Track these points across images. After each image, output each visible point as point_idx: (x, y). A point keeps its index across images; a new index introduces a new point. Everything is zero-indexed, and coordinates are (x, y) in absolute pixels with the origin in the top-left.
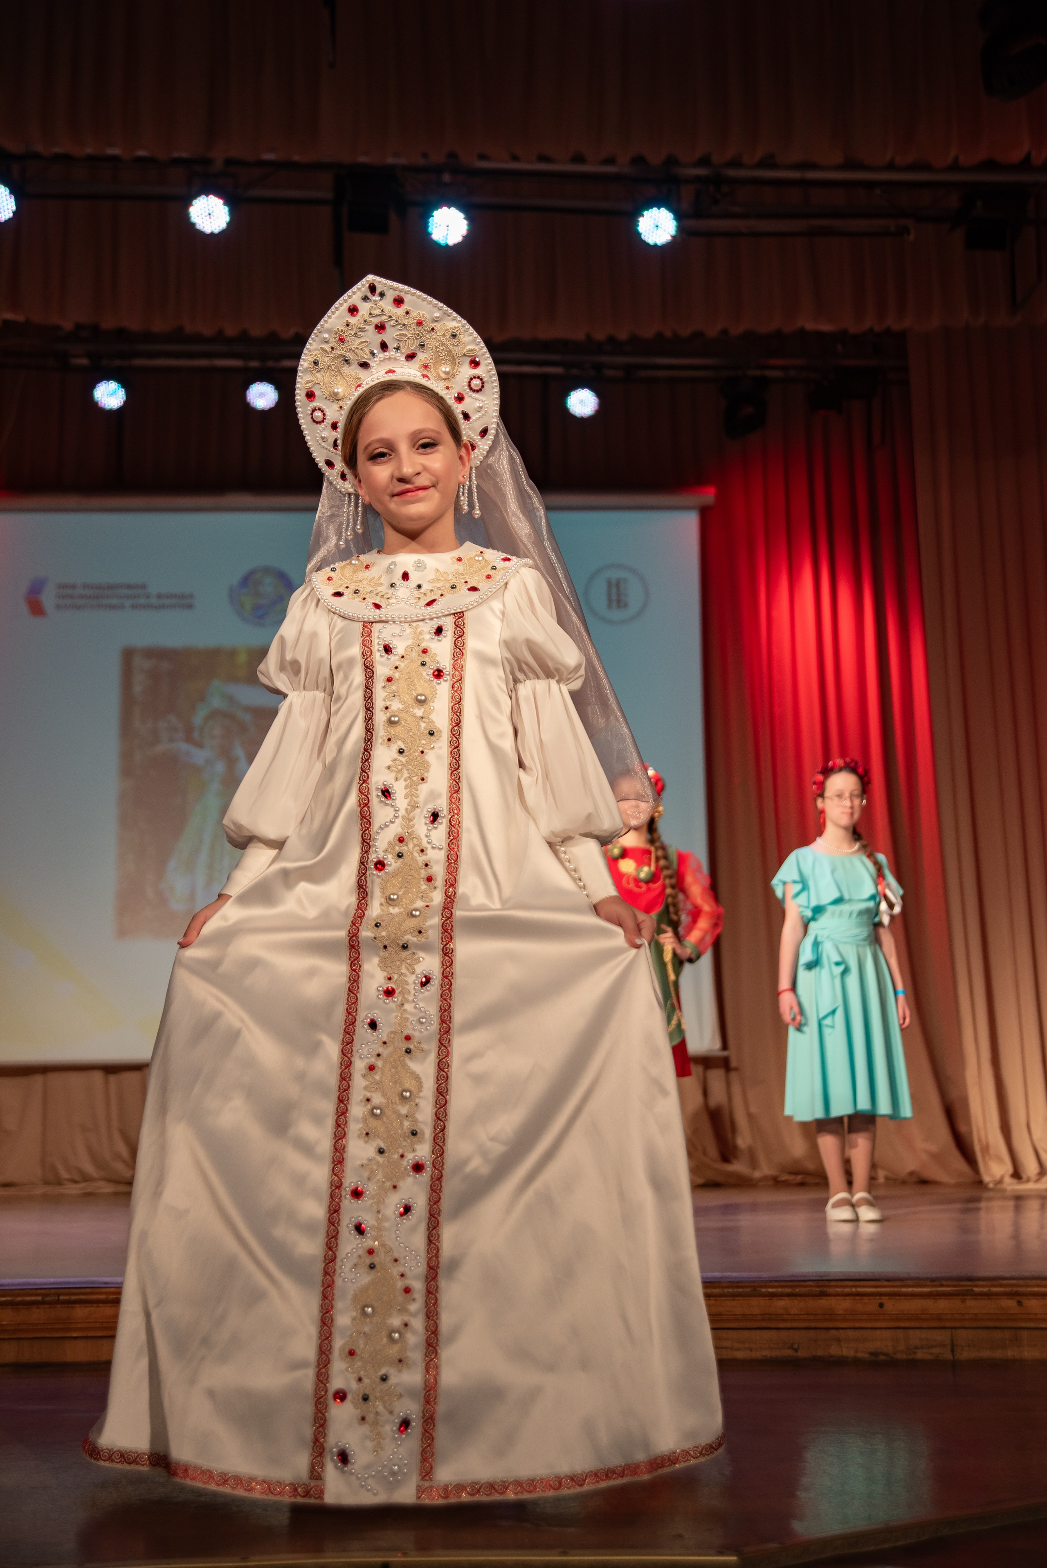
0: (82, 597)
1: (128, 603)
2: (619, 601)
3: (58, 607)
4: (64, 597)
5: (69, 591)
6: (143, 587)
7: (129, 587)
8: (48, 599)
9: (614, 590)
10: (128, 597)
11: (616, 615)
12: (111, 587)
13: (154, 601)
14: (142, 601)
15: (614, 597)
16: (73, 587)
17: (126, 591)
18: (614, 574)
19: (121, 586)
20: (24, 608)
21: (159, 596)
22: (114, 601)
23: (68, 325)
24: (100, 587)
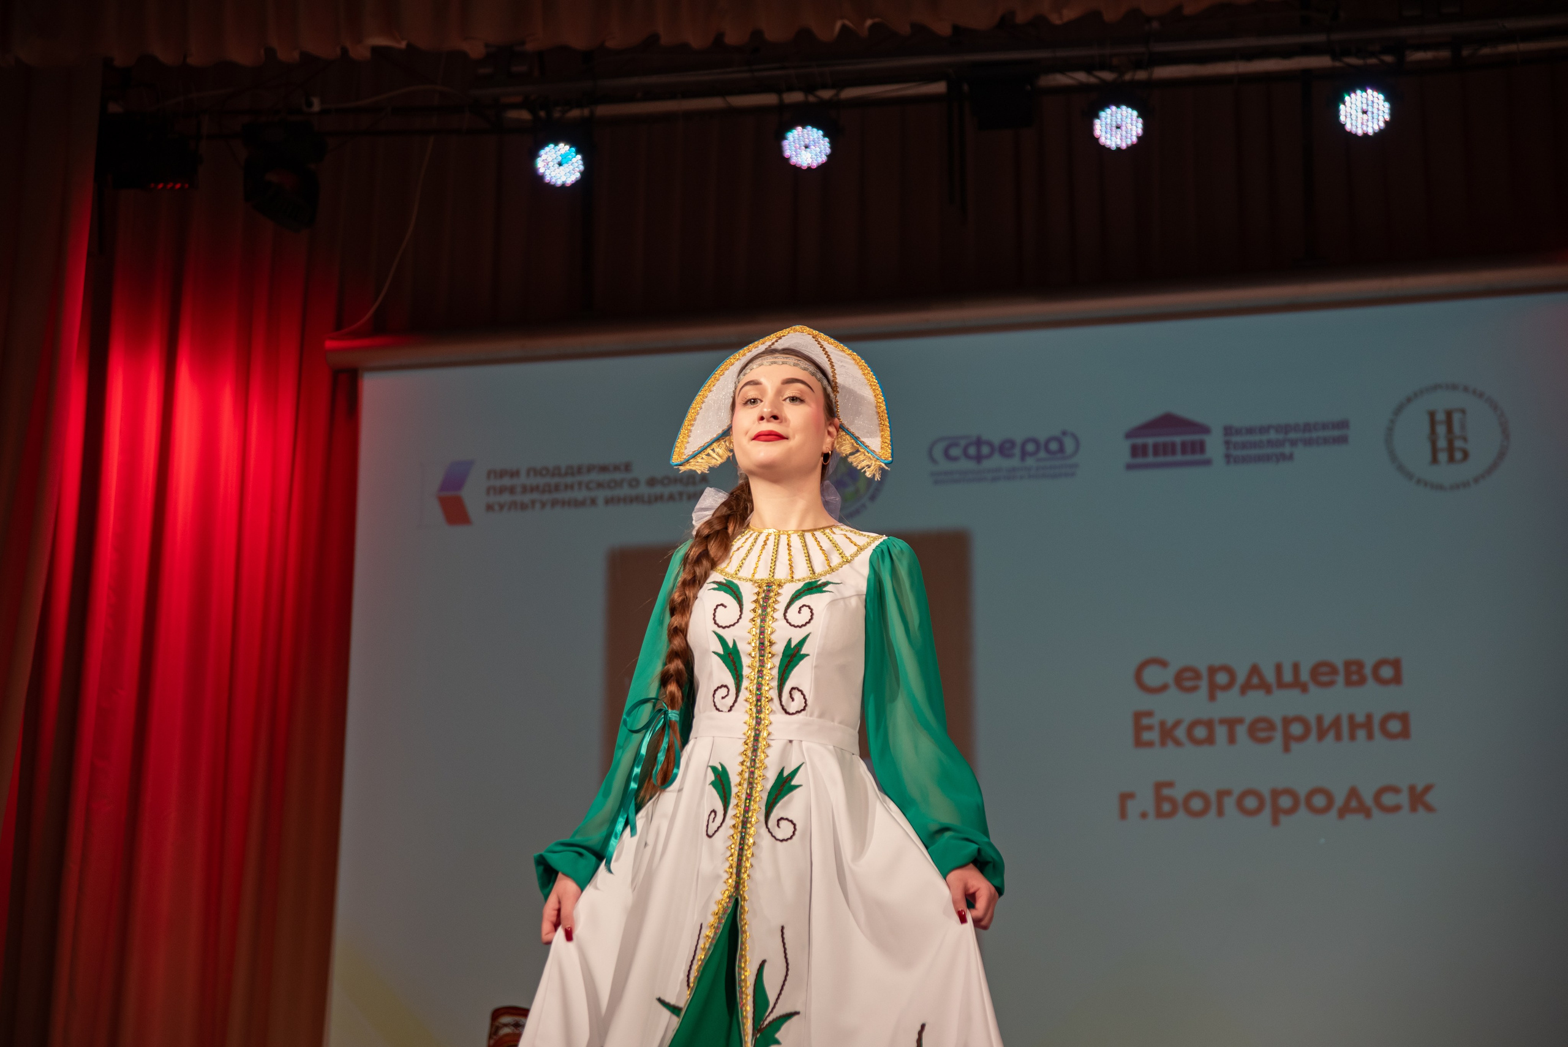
0: (525, 489)
1: (601, 495)
2: (1451, 449)
3: (490, 508)
4: (501, 490)
5: (507, 481)
6: (628, 467)
7: (604, 469)
8: (473, 496)
9: (1441, 430)
10: (600, 485)
11: (1445, 472)
12: (572, 471)
13: (644, 490)
14: (625, 491)
15: (1442, 443)
16: (515, 474)
17: (595, 476)
18: (1441, 402)
19: (590, 469)
20: (436, 512)
21: (652, 482)
22: (580, 494)
23: (475, 49)
24: (556, 472)
